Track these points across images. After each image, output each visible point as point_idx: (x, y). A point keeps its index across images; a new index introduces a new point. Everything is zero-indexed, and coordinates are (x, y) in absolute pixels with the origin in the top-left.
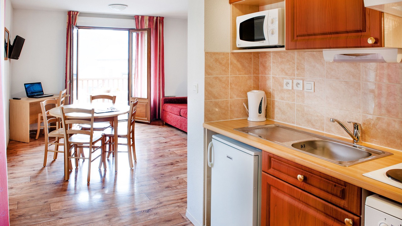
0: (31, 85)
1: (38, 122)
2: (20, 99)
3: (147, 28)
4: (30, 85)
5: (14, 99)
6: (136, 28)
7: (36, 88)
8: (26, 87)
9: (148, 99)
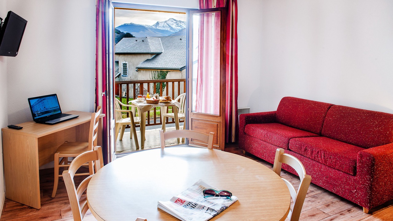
0: (40, 100)
1: (54, 160)
2: (21, 128)
3: (215, 7)
4: (38, 99)
5: (10, 127)
6: (200, 7)
7: (49, 105)
8: (32, 104)
9: (220, 116)
